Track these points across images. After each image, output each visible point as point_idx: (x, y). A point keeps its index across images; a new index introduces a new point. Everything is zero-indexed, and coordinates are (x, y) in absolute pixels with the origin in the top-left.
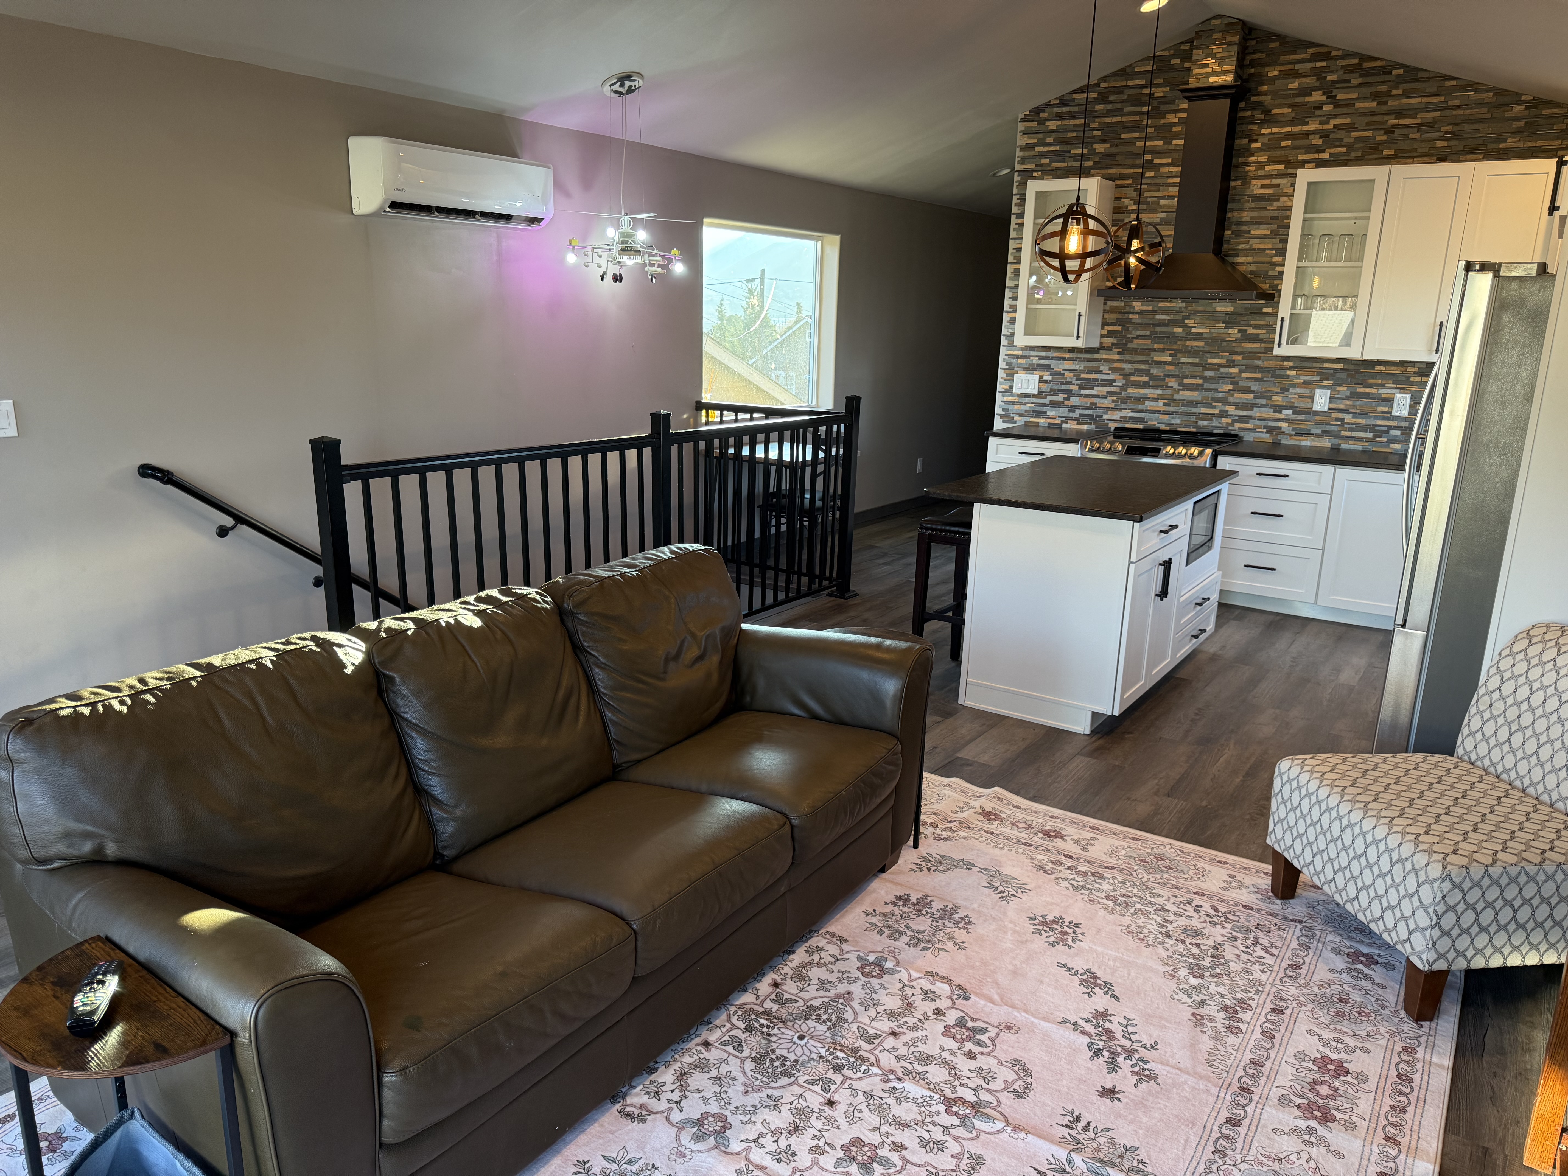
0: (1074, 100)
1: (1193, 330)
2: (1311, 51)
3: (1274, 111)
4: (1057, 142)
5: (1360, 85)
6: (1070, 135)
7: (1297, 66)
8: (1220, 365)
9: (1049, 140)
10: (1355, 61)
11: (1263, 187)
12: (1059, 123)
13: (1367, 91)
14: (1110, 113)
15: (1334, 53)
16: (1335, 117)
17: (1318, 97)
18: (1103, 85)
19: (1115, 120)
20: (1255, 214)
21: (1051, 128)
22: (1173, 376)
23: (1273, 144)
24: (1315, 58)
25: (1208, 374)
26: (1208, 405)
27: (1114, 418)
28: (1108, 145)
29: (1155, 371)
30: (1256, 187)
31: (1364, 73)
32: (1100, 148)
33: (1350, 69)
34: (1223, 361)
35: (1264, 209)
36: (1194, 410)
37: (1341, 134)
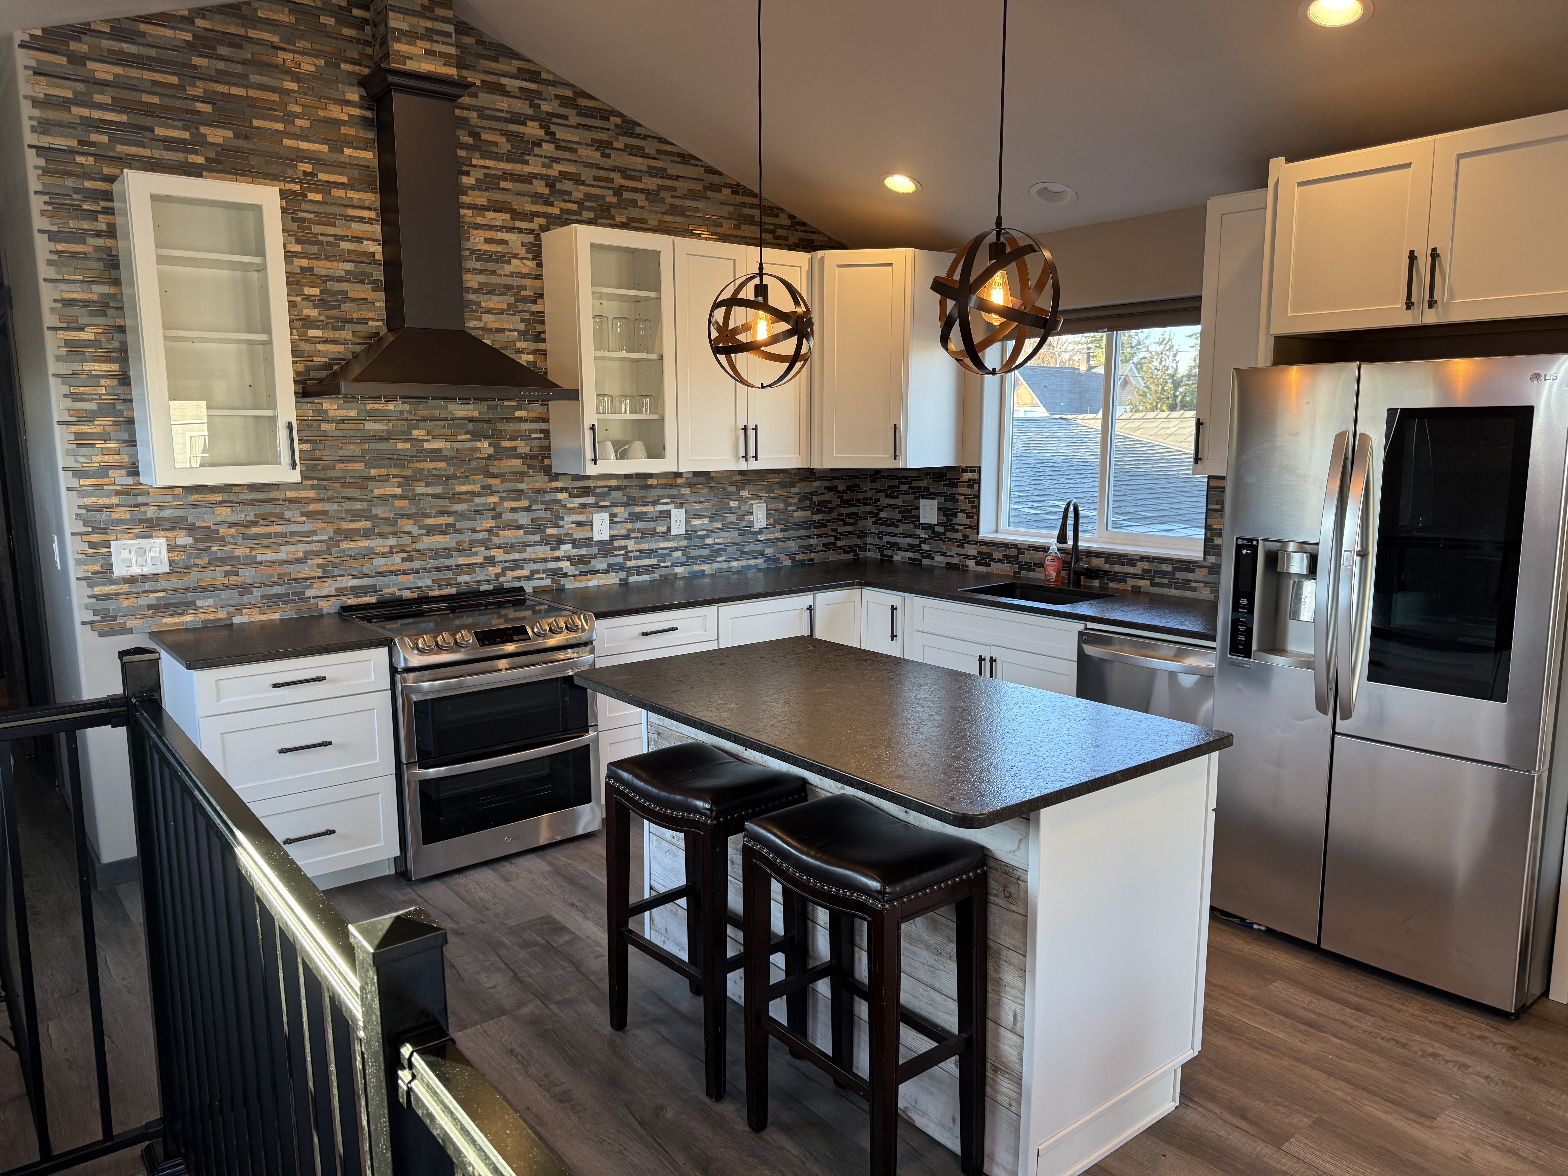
0: (143, 35)
1: (427, 446)
2: (517, 63)
3: (485, 136)
4: (118, 105)
5: (579, 126)
6: (146, 98)
7: (503, 80)
8: (473, 494)
9: (98, 98)
10: (569, 93)
11: (487, 241)
12: (119, 70)
13: (589, 135)
14: (220, 77)
15: (544, 76)
16: (558, 160)
17: (533, 130)
18: (199, 22)
19: (235, 91)
20: (483, 278)
21: (100, 75)
22: (409, 516)
23: (489, 182)
24: (522, 74)
25: (460, 507)
26: (466, 551)
27: (325, 592)
28: (230, 134)
29: (378, 511)
30: (477, 240)
31: (583, 112)
32: (217, 136)
33: (565, 101)
34: (477, 488)
35: (493, 273)
36: (448, 562)
37: (567, 186)
